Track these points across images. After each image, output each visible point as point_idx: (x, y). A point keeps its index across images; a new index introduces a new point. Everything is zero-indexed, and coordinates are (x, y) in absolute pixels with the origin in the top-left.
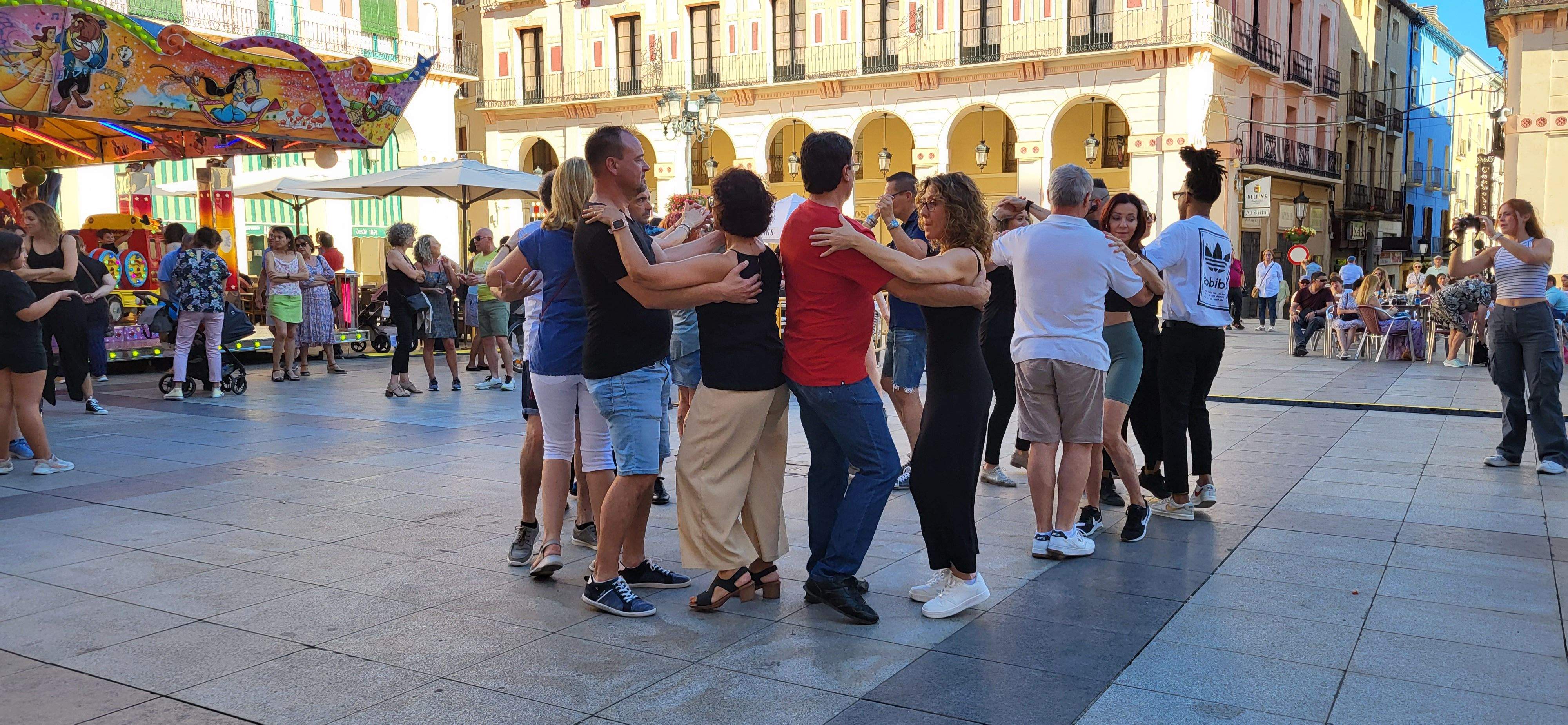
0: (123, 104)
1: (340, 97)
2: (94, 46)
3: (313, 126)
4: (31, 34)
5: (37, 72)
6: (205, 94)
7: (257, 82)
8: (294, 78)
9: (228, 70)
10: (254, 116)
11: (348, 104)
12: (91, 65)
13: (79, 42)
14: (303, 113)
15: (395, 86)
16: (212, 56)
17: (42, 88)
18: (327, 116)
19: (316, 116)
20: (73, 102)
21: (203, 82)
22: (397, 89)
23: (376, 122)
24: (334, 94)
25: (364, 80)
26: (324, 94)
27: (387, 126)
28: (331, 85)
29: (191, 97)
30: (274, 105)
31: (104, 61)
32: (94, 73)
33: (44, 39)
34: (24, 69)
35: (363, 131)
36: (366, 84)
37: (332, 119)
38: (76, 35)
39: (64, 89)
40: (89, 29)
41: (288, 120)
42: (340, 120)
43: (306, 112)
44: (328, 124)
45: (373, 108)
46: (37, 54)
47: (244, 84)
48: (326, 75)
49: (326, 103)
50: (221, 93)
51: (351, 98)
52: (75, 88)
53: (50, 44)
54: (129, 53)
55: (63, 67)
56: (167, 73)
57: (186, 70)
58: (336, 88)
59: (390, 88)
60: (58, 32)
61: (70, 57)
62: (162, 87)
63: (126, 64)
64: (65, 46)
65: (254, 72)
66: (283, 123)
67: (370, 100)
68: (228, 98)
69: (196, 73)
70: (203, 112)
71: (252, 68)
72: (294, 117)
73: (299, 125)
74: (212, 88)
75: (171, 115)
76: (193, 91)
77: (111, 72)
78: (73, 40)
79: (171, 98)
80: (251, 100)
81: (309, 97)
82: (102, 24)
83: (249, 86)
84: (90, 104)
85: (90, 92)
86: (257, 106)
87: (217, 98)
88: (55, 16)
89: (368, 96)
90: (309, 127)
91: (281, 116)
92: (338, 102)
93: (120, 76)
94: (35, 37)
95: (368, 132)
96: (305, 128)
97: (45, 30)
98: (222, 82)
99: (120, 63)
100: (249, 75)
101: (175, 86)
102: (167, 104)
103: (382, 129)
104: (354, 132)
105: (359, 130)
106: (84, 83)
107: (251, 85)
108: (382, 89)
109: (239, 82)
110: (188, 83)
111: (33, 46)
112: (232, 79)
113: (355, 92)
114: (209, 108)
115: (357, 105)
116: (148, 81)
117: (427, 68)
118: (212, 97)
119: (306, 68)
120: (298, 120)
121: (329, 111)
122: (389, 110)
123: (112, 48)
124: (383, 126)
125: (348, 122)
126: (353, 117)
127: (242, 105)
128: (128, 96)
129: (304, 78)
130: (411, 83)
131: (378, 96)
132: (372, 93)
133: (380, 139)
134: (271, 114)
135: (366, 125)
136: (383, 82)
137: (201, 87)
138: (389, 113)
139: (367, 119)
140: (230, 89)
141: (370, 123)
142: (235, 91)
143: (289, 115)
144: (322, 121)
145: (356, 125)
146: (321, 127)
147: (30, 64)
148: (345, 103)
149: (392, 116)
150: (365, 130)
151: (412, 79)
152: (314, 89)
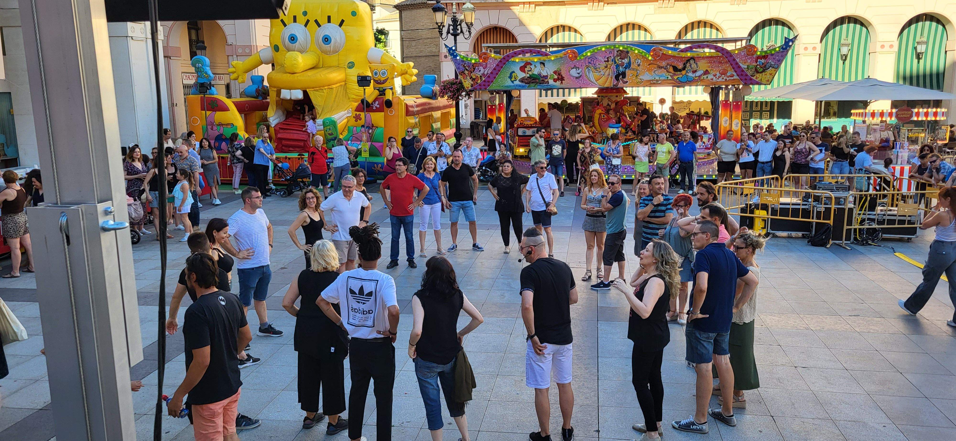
0: (640, 80)
1: (741, 65)
2: (626, 61)
3: (728, 79)
4: (603, 60)
5: (607, 73)
6: (673, 72)
7: (697, 64)
8: (715, 60)
9: (681, 61)
10: (697, 78)
11: (746, 67)
12: (626, 68)
13: (620, 60)
14: (722, 74)
15: (772, 55)
16: (674, 57)
17: (610, 78)
18: (735, 74)
19: (728, 74)
20: (621, 82)
21: (671, 67)
22: (774, 56)
23: (764, 73)
24: (737, 64)
25: (753, 55)
26: (731, 65)
27: (771, 74)
28: (734, 60)
29: (667, 74)
30: (706, 72)
31: (630, 66)
32: (627, 70)
33: (608, 61)
34: (602, 73)
35: (757, 78)
36: (755, 56)
37: (738, 75)
38: (619, 58)
39: (617, 78)
40: (623, 55)
41: (714, 78)
42: (742, 75)
43: (724, 73)
44: (736, 77)
45: (761, 67)
46: (606, 67)
47: (690, 65)
48: (731, 56)
49: (734, 68)
50: (680, 70)
51: (747, 64)
52: (621, 77)
53: (610, 63)
54: (639, 61)
55: (616, 70)
56: (656, 66)
57: (664, 64)
58: (738, 60)
59: (769, 56)
60: (612, 58)
61: (618, 66)
62: (654, 72)
63: (639, 65)
64: (615, 62)
65: (694, 60)
66: (712, 79)
67: (758, 63)
68: (684, 72)
69: (668, 64)
70: (673, 79)
71: (693, 58)
72: (717, 76)
73: (720, 79)
74: (675, 69)
75: (660, 82)
76: (668, 72)
77: (633, 69)
78: (618, 60)
79: (658, 76)
80: (694, 72)
81: (724, 66)
82: (628, 52)
83: (692, 66)
84: (627, 82)
85: (627, 78)
86: (698, 74)
87: (679, 73)
88: (610, 52)
89: (757, 62)
90: (726, 80)
91: (710, 77)
92: (739, 67)
93: (637, 70)
94: (605, 61)
95: (760, 78)
96: (724, 80)
97: (608, 58)
98: (680, 66)
99: (636, 65)
100: (692, 62)
101: (660, 70)
102: (657, 78)
103: (768, 76)
104: (751, 79)
105: (754, 78)
106: (624, 75)
107: (694, 66)
108: (765, 57)
109: (688, 65)
110: (665, 69)
111: (605, 64)
112: (684, 64)
113: (749, 61)
114: (675, 77)
115: (751, 67)
116: (649, 70)
117: (791, 44)
118: (676, 73)
119: (720, 54)
120: (719, 77)
121: (736, 72)
122: (770, 66)
123: (632, 60)
124: (768, 74)
125: (747, 75)
126: (749, 73)
127: (690, 74)
128: (641, 77)
129: (720, 59)
130: (782, 52)
131: (763, 61)
132: (759, 60)
133: (768, 81)
134: (705, 76)
135: (758, 75)
136: (763, 54)
137: (671, 70)
138: (771, 68)
139: (758, 72)
140: (684, 69)
141: (761, 74)
142: (686, 69)
143: (715, 76)
144: (733, 76)
145: (752, 76)
146: (732, 78)
147: (604, 70)
148: (744, 66)
149: (773, 69)
150: (758, 77)
151: (781, 50)
152: (726, 63)
